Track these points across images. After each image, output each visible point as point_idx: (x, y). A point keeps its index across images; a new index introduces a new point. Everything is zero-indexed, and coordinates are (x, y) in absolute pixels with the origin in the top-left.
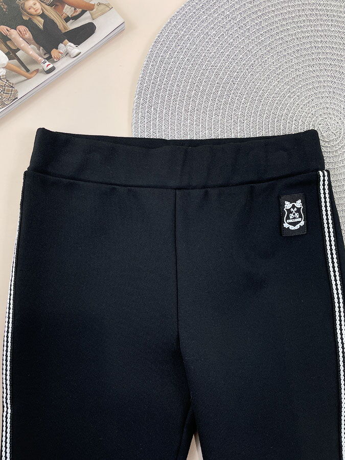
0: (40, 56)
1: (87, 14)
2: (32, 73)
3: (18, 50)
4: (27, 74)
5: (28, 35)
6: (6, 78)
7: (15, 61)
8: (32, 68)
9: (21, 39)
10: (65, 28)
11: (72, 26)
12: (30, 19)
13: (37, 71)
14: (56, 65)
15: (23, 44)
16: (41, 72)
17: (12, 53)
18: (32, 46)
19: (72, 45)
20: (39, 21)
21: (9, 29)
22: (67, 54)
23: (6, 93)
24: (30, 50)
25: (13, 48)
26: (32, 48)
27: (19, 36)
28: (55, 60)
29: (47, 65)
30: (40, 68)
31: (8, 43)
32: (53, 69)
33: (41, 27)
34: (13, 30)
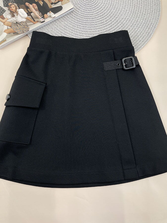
0: (40, 16)
1: (60, 3)
2: (36, 22)
3: (32, 12)
4: (34, 22)
5: (36, 7)
6: (26, 22)
8: (36, 20)
9: (33, 9)
10: (51, 7)
11: (54, 6)
12: (38, 1)
13: (38, 21)
14: (45, 20)
15: (34, 11)
17: (29, 13)
18: (37, 12)
19: (53, 13)
20: (41, 3)
21: (29, 4)
22: (50, 16)
23: (25, 28)
24: (36, 13)
25: (30, 11)
26: (37, 13)
27: (33, 7)
28: (45, 18)
29: (42, 20)
30: (39, 20)
31: (28, 9)
32: (44, 21)
33: (42, 5)
34: (31, 5)
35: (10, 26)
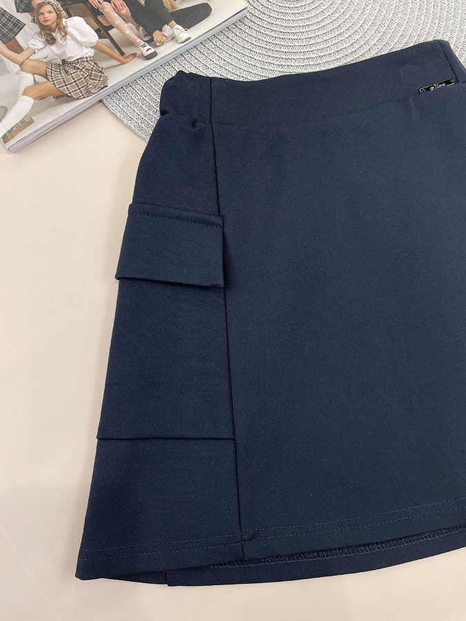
0: (139, 37)
4: (121, 58)
5: (126, 10)
6: (94, 60)
7: (107, 41)
8: (128, 51)
9: (116, 15)
10: (173, 7)
13: (134, 55)
16: (139, 57)
17: (103, 30)
18: (130, 24)
19: (180, 27)
22: (173, 38)
23: (93, 79)
24: (125, 29)
26: (130, 27)
27: (114, 11)
28: (158, 44)
29: (147, 50)
30: (139, 53)
31: (99, 18)
32: (154, 55)
33: (143, 2)
34: (106, 4)
35: (44, 74)
